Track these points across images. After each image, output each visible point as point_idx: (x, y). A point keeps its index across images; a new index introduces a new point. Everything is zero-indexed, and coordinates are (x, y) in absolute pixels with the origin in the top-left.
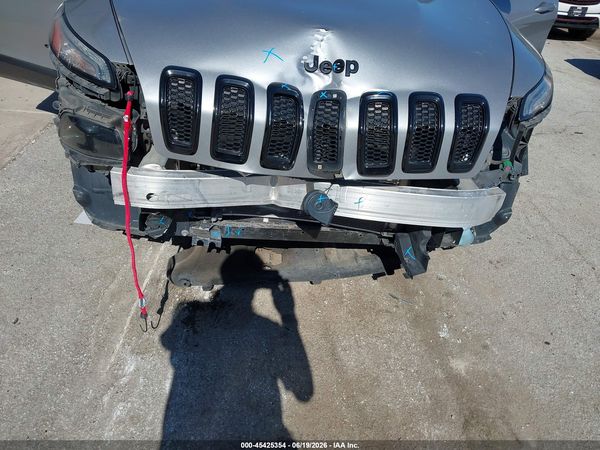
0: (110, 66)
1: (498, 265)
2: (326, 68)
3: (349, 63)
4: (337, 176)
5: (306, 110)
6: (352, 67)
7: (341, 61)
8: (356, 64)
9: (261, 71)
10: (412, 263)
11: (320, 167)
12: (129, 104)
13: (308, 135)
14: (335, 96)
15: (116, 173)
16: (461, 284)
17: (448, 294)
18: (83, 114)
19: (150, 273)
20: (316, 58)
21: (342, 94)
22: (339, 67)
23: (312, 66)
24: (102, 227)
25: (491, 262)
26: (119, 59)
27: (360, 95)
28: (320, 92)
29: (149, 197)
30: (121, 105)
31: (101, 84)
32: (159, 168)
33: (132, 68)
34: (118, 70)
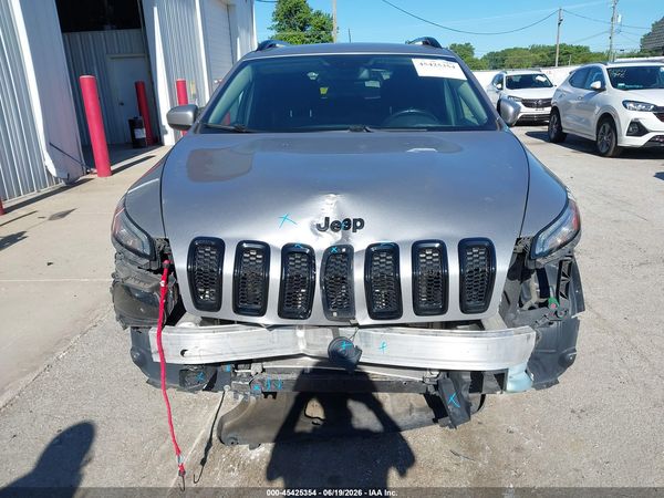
0: (151, 241)
1: (581, 415)
2: (336, 226)
3: (355, 220)
4: (353, 322)
5: (318, 264)
6: (358, 224)
7: (348, 220)
8: (362, 221)
9: (277, 235)
10: (457, 412)
11: (335, 314)
12: (166, 271)
13: (321, 286)
14: (344, 250)
15: (153, 332)
16: (535, 437)
17: (518, 449)
18: (131, 282)
19: (202, 432)
20: (327, 219)
21: (350, 248)
22: (348, 225)
23: (323, 226)
24: (155, 386)
25: (573, 411)
26: (157, 235)
27: (365, 247)
28: (331, 248)
29: (183, 353)
30: (159, 271)
31: (143, 256)
32: (193, 326)
33: (167, 240)
34: (158, 243)
